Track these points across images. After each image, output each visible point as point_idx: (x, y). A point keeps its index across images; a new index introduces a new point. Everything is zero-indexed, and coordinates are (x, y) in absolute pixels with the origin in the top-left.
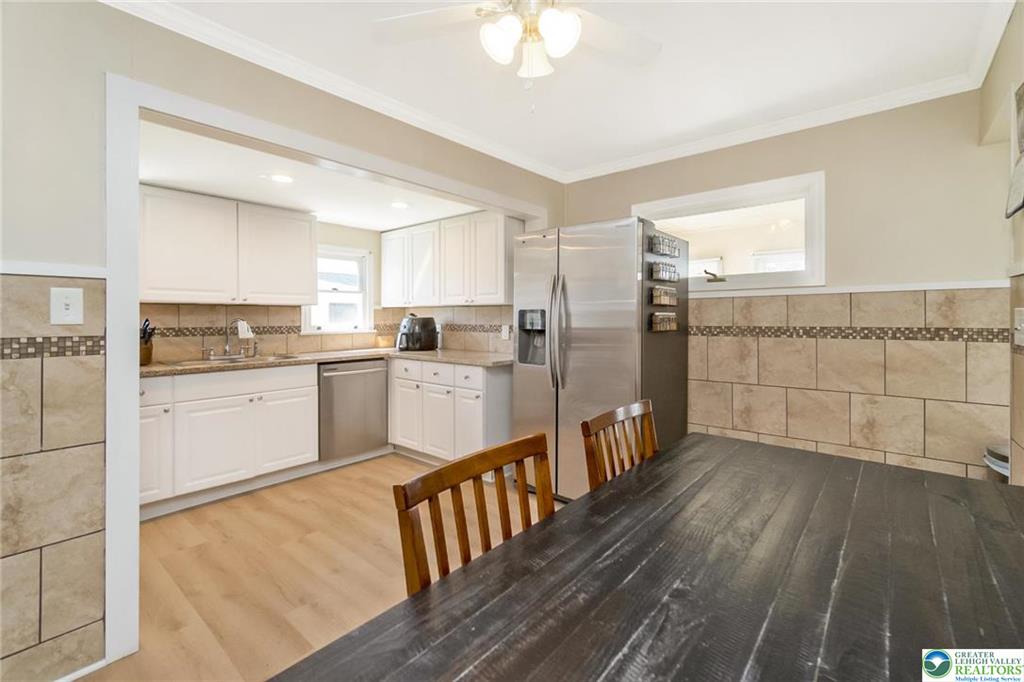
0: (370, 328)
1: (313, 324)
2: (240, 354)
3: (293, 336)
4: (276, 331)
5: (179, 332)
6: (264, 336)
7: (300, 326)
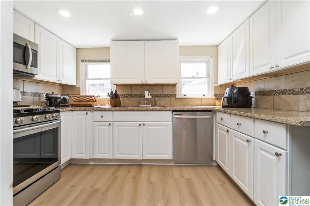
0: (212, 96)
1: (182, 93)
2: (150, 105)
3: (173, 98)
4: (166, 96)
5: (132, 96)
7: (176, 94)
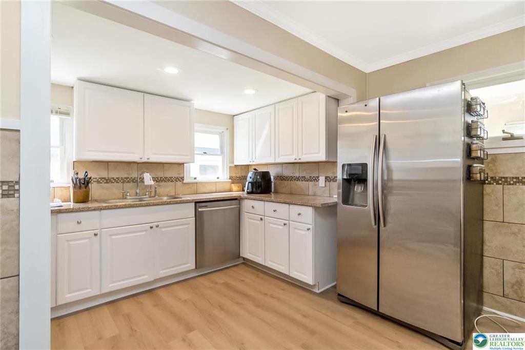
0: (227, 179)
1: (191, 176)
2: (146, 195)
3: (179, 183)
4: (169, 180)
5: (108, 181)
6: (161, 184)
7: (183, 177)
